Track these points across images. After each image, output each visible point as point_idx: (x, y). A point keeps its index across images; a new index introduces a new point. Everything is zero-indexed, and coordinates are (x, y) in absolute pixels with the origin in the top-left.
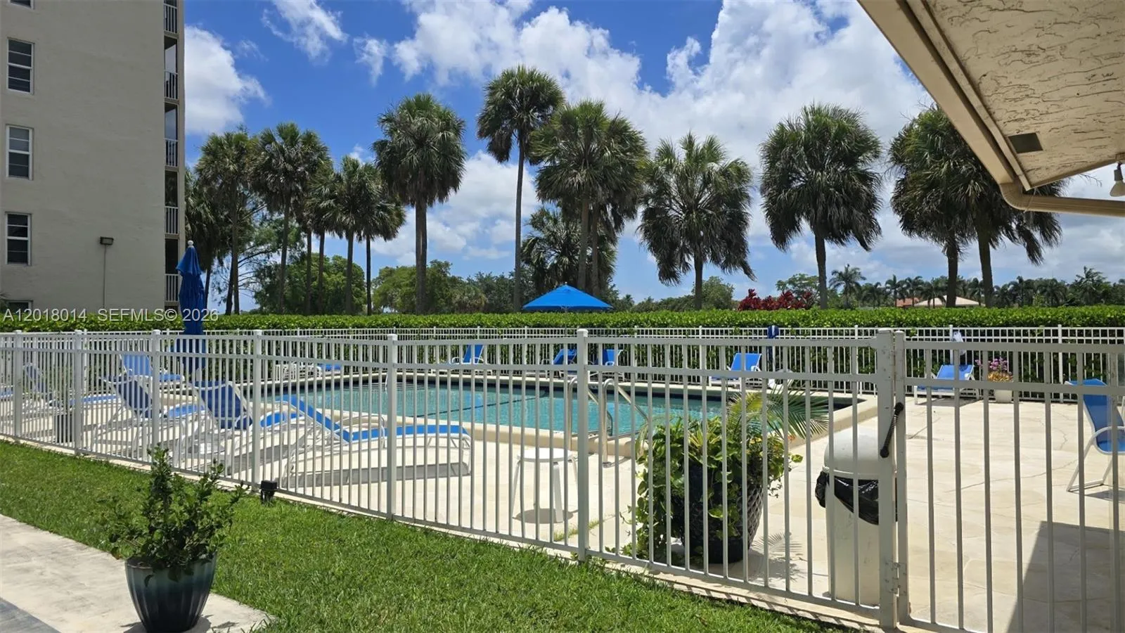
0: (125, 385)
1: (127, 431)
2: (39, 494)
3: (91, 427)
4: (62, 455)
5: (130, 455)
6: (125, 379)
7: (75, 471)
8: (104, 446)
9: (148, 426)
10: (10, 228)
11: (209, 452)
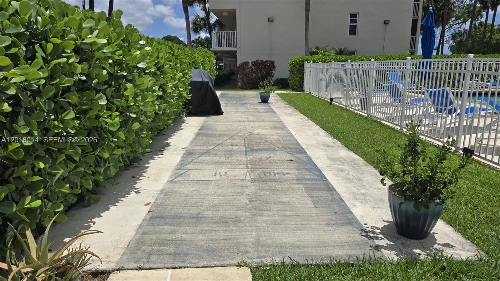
0: (391, 86)
1: (390, 108)
2: (352, 132)
3: (375, 105)
4: (362, 116)
5: (390, 120)
6: (391, 83)
7: (366, 124)
8: (379, 114)
9: (400, 107)
10: (351, 20)
11: (427, 123)
